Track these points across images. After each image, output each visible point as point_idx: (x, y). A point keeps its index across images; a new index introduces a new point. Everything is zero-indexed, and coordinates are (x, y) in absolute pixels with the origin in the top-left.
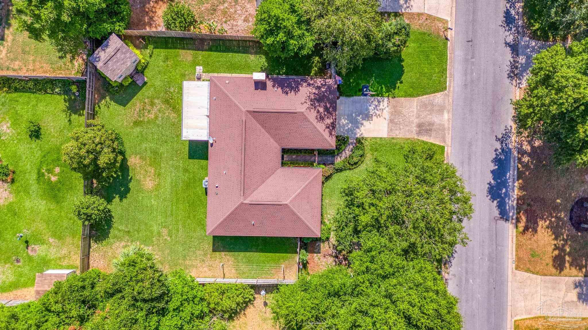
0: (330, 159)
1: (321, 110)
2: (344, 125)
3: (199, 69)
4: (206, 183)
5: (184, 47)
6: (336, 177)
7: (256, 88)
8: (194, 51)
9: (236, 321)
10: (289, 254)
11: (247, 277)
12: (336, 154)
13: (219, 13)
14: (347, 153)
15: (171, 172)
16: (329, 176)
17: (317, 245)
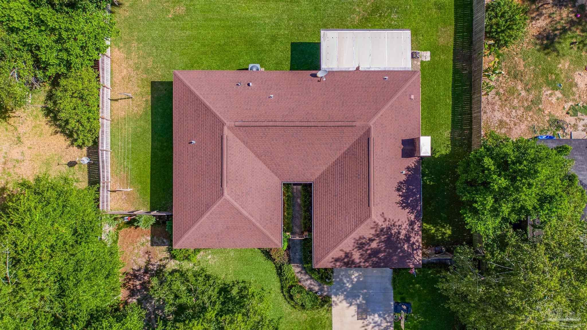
0: (297, 257)
1: (374, 245)
2: (349, 276)
3: (426, 56)
4: (254, 69)
5: (459, 32)
6: (270, 266)
7: (405, 142)
8: (452, 47)
9: (45, 119)
10: (149, 198)
11: (113, 135)
12: (305, 266)
13: (511, 84)
14: (306, 282)
15: (270, 17)
16: (271, 256)
17: (165, 240)
